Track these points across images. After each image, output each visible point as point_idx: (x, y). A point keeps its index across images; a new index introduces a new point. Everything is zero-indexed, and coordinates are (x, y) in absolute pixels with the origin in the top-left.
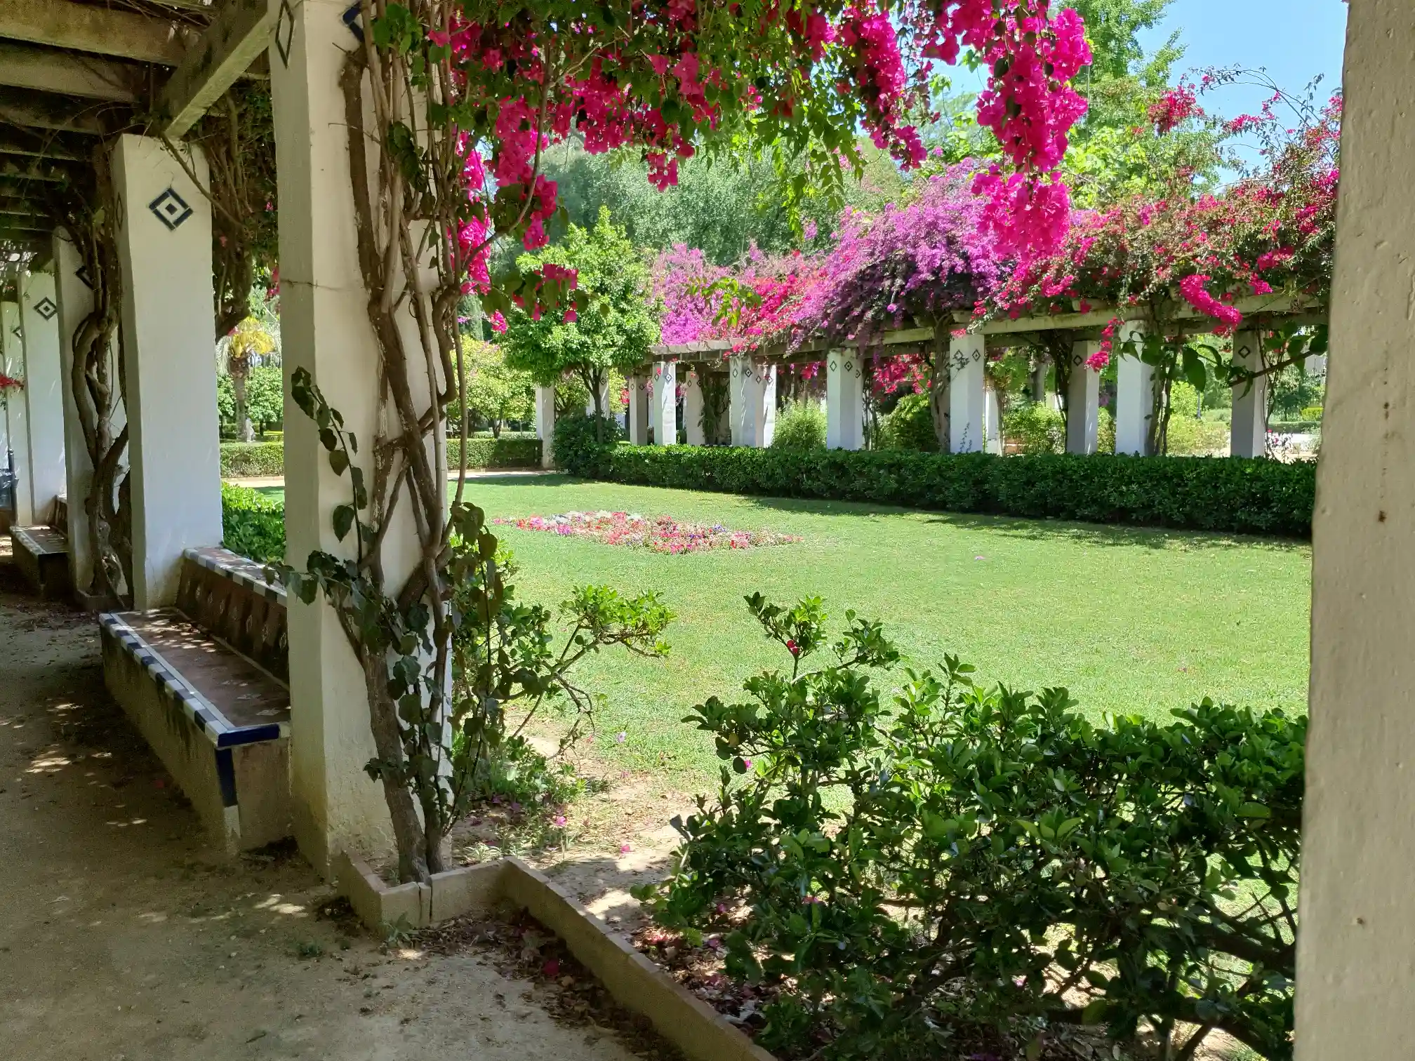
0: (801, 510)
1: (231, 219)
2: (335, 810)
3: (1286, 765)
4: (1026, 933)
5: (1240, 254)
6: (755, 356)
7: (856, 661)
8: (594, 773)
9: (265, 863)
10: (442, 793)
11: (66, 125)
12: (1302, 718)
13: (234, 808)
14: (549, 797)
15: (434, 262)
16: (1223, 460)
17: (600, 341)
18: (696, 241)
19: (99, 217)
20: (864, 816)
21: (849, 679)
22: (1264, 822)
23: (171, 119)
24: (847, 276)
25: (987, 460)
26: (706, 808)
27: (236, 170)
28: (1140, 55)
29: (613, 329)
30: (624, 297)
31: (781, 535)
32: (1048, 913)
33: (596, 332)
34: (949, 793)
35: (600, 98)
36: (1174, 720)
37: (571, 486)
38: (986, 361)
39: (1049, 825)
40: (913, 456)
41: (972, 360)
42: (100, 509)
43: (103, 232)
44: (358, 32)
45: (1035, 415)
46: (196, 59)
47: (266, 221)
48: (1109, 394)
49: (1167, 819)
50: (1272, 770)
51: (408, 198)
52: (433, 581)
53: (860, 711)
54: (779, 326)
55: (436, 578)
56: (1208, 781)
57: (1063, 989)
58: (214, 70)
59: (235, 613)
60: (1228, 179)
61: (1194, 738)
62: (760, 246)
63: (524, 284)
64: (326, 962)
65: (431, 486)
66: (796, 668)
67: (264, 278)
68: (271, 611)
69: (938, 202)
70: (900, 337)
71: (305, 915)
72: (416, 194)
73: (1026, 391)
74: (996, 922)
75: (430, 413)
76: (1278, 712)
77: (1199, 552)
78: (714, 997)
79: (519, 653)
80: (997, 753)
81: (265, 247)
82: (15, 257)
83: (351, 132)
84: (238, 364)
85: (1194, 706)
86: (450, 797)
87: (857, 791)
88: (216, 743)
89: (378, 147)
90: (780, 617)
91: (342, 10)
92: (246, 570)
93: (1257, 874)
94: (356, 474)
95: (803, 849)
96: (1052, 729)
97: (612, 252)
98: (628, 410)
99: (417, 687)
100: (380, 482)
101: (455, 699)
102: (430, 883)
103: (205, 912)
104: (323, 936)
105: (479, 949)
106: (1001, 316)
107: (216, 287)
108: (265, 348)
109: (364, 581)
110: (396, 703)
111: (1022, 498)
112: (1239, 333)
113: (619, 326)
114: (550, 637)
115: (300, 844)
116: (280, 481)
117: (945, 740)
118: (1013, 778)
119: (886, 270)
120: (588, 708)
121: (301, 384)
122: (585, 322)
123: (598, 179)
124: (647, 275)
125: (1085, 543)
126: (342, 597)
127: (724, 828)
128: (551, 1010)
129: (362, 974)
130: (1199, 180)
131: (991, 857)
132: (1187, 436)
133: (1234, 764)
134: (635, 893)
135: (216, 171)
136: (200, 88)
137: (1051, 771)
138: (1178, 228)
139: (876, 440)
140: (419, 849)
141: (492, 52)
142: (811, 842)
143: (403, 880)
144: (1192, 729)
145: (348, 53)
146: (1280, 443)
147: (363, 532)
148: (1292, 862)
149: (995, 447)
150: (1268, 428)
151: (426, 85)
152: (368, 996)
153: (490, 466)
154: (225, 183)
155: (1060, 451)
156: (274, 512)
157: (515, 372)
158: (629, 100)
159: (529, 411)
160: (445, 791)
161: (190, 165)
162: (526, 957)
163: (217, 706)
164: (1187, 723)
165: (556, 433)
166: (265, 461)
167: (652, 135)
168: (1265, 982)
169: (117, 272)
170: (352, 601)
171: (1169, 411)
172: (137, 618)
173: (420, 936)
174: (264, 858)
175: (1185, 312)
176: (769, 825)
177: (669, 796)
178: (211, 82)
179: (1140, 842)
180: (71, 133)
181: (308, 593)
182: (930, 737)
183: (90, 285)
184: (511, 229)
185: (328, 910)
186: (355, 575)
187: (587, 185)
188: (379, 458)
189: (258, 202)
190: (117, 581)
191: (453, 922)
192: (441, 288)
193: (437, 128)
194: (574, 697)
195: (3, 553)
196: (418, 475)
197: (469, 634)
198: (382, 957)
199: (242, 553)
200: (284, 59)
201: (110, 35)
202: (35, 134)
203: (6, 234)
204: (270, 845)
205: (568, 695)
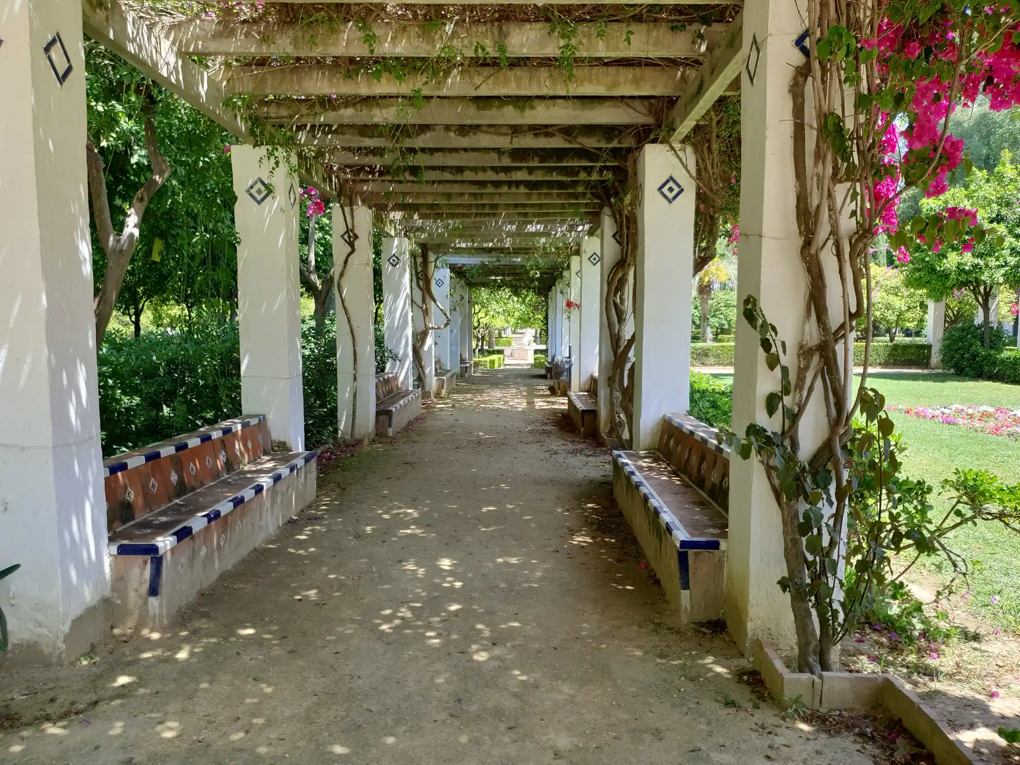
1: (708, 193)
2: (754, 608)
8: (967, 624)
9: (705, 634)
10: (835, 613)
11: (614, 144)
13: (688, 591)
14: (924, 634)
15: (854, 213)
17: (992, 262)
19: (628, 199)
23: (674, 130)
27: (713, 159)
29: (1006, 252)
33: (989, 255)
42: (616, 385)
43: (629, 209)
44: (805, 52)
46: (692, 88)
47: (731, 192)
51: (836, 169)
52: (837, 454)
55: (839, 451)
59: (694, 460)
63: (927, 224)
64: (742, 714)
65: (839, 381)
67: (727, 232)
68: (718, 461)
71: (730, 676)
72: (842, 165)
75: (842, 326)
79: (903, 516)
81: (729, 210)
82: (580, 228)
83: (796, 124)
84: (705, 290)
86: (841, 617)
88: (678, 545)
89: (815, 133)
91: (795, 37)
92: (703, 432)
94: (785, 370)
97: (1011, 187)
99: (820, 530)
100: (801, 378)
101: (848, 543)
102: (821, 677)
103: (666, 656)
104: (742, 694)
105: (858, 739)
107: (696, 239)
108: (723, 278)
109: (785, 448)
110: (804, 539)
114: (931, 507)
115: (729, 626)
116: (731, 370)
120: (964, 569)
121: (750, 306)
122: (980, 249)
126: (769, 458)
129: (768, 730)
135: (700, 161)
136: (694, 107)
140: (814, 650)
141: (912, 44)
143: (801, 670)
145: (797, 68)
147: (787, 413)
151: (855, 81)
152: (770, 747)
153: (885, 364)
154: (706, 169)
156: (723, 393)
157: (912, 290)
159: (921, 321)
160: (837, 611)
161: (684, 160)
162: (898, 758)
163: (681, 521)
165: (945, 339)
166: (718, 356)
169: (636, 234)
170: (776, 461)
172: (634, 455)
173: (812, 715)
174: (704, 630)
178: (702, 103)
180: (617, 148)
181: (745, 453)
183: (620, 243)
184: (919, 182)
185: (745, 678)
186: (779, 443)
187: (990, 134)
188: (802, 359)
189: (726, 179)
190: (623, 430)
191: (838, 712)
192: (857, 232)
193: (862, 113)
194: (950, 558)
195: (563, 407)
196: (830, 372)
197: (862, 496)
198: (782, 722)
199: (701, 419)
200: (752, 80)
201: (643, 83)
202: (597, 152)
203: (576, 214)
204: (709, 622)
205: (945, 556)
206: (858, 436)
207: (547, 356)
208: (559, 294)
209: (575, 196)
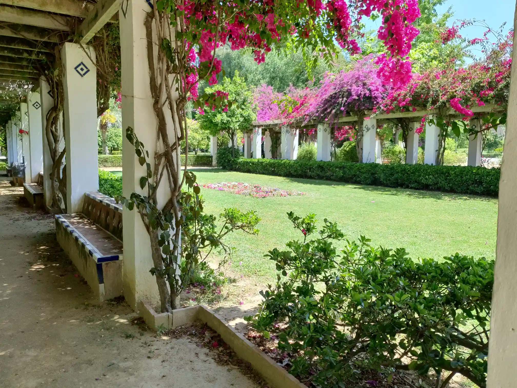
0: (307, 183)
1: (103, 73)
3: (486, 278)
4: (388, 336)
5: (473, 90)
6: (291, 126)
7: (327, 237)
8: (231, 276)
9: (113, 304)
10: (177, 281)
11: (46, 39)
12: (493, 261)
13: (103, 284)
14: (215, 284)
15: (177, 89)
16: (465, 167)
17: (234, 120)
18: (270, 83)
19: (56, 72)
20: (329, 292)
21: (325, 243)
22: (477, 298)
23: (83, 37)
24: (326, 96)
25: (377, 165)
26: (272, 289)
27: (105, 55)
28: (436, 15)
29: (239, 116)
30: (243, 104)
31: (299, 192)
32: (397, 329)
33: (233, 116)
34: (361, 285)
35: (237, 30)
36: (444, 261)
37: (223, 173)
38: (377, 129)
39: (398, 296)
40: (349, 164)
41: (371, 129)
42: (55, 178)
43: (58, 78)
44: (151, 6)
45: (395, 149)
46: (93, 15)
47: (115, 74)
48: (422, 142)
49: (441, 296)
50: (481, 279)
51: (168, 67)
53: (329, 255)
54: (300, 115)
55: (176, 204)
56: (457, 283)
57: (402, 357)
58: (99, 19)
59: (103, 216)
60: (469, 62)
61: (452, 267)
62: (294, 85)
63: (209, 97)
64: (135, 340)
65: (175, 170)
66: (305, 239)
67: (115, 95)
68: (116, 215)
69: (361, 69)
70: (345, 119)
71: (128, 323)
72: (171, 65)
73: (391, 141)
74: (377, 331)
75: (175, 144)
76: (484, 258)
77: (455, 201)
78: (273, 357)
79: (205, 231)
80: (379, 271)
81: (115, 84)
82: (26, 87)
83: (148, 42)
84: (104, 127)
85: (452, 256)
86: (180, 282)
87: (327, 283)
88: (97, 261)
89: (157, 47)
90: (300, 220)
92: (107, 200)
93: (474, 318)
94: (148, 165)
95: (308, 303)
96: (399, 263)
97: (239, 87)
98: (244, 145)
99: (169, 242)
100: (157, 169)
101: (182, 247)
102: (172, 313)
103: (93, 321)
104: (134, 330)
105: (189, 337)
106: (383, 112)
107: (98, 98)
108: (113, 121)
109: (151, 204)
110: (161, 248)
111: (389, 180)
112: (472, 120)
113: (241, 114)
114: (216, 226)
115: (126, 298)
116: (121, 169)
117: (360, 266)
118: (384, 280)
119: (340, 95)
120: (229, 252)
121: (129, 132)
122: (229, 113)
123: (235, 60)
124: (252, 96)
125: (412, 197)
126: (143, 210)
127: (279, 296)
128: (215, 359)
129: (148, 344)
130: (458, 62)
131: (376, 308)
132: (452, 158)
133: (467, 277)
134: (245, 319)
135: (98, 56)
136: (93, 26)
137: (398, 278)
138: (449, 80)
139: (336, 158)
140: (168, 301)
141: (199, 13)
142: (310, 301)
143: (162, 312)
144: (451, 264)
145: (148, 13)
146: (486, 161)
147: (150, 186)
148: (488, 314)
149: (379, 161)
150: (482, 156)
151: (175, 24)
152: (150, 352)
153: (194, 165)
154: (101, 61)
155: (403, 163)
156: (117, 180)
157: (203, 131)
158: (248, 31)
159: (208, 145)
160: (178, 280)
161: (89, 54)
162: (206, 340)
163: (97, 248)
164: (450, 262)
165: (218, 153)
166: (112, 162)
167: (256, 44)
168: (477, 356)
169: (62, 93)
170: (148, 211)
171: (445, 149)
172: (68, 216)
173: (168, 332)
174: (113, 303)
175: (452, 111)
176: (295, 295)
177: (258, 285)
178: (98, 23)
179: (432, 304)
180: (47, 42)
181: (131, 207)
182: (354, 265)
183: (53, 97)
184: (205, 78)
185: (136, 322)
186: (147, 201)
187: (230, 63)
188: (156, 160)
189: (113, 67)
190: (61, 203)
191: (180, 327)
192: (179, 99)
193: (179, 40)
194: (224, 248)
195: (21, 193)
196: (170, 166)
197: (187, 224)
198: (155, 339)
199: (106, 194)
200: (125, 15)
201: (62, 7)
202: (35, 42)
203: (23, 78)
204: (115, 298)
205: (222, 247)
206: (184, 196)
207: (7, 163)
208: (13, 125)
209: (22, 67)
